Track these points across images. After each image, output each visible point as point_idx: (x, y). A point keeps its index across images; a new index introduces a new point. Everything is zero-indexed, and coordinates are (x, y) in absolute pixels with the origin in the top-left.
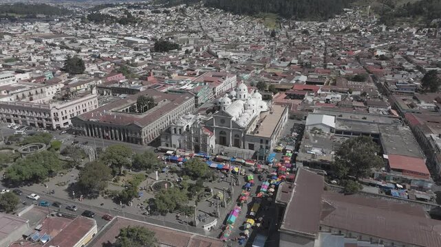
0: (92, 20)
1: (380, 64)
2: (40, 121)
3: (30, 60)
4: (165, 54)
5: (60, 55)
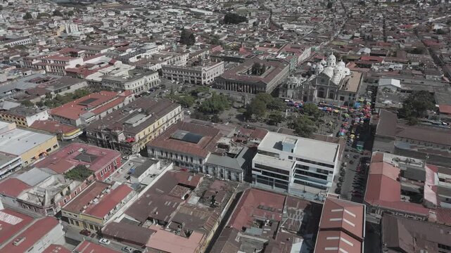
1: (437, 38)
2: (193, 79)
3: (134, 31)
4: (236, 27)
5: (153, 27)
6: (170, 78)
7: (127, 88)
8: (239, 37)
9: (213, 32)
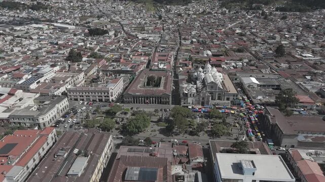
0: (5, 7)
1: (242, 39)
2: (100, 98)
3: (12, 50)
4: (101, 38)
5: (30, 45)
6: (76, 100)
7: (41, 121)
8: (111, 48)
9: (86, 45)
